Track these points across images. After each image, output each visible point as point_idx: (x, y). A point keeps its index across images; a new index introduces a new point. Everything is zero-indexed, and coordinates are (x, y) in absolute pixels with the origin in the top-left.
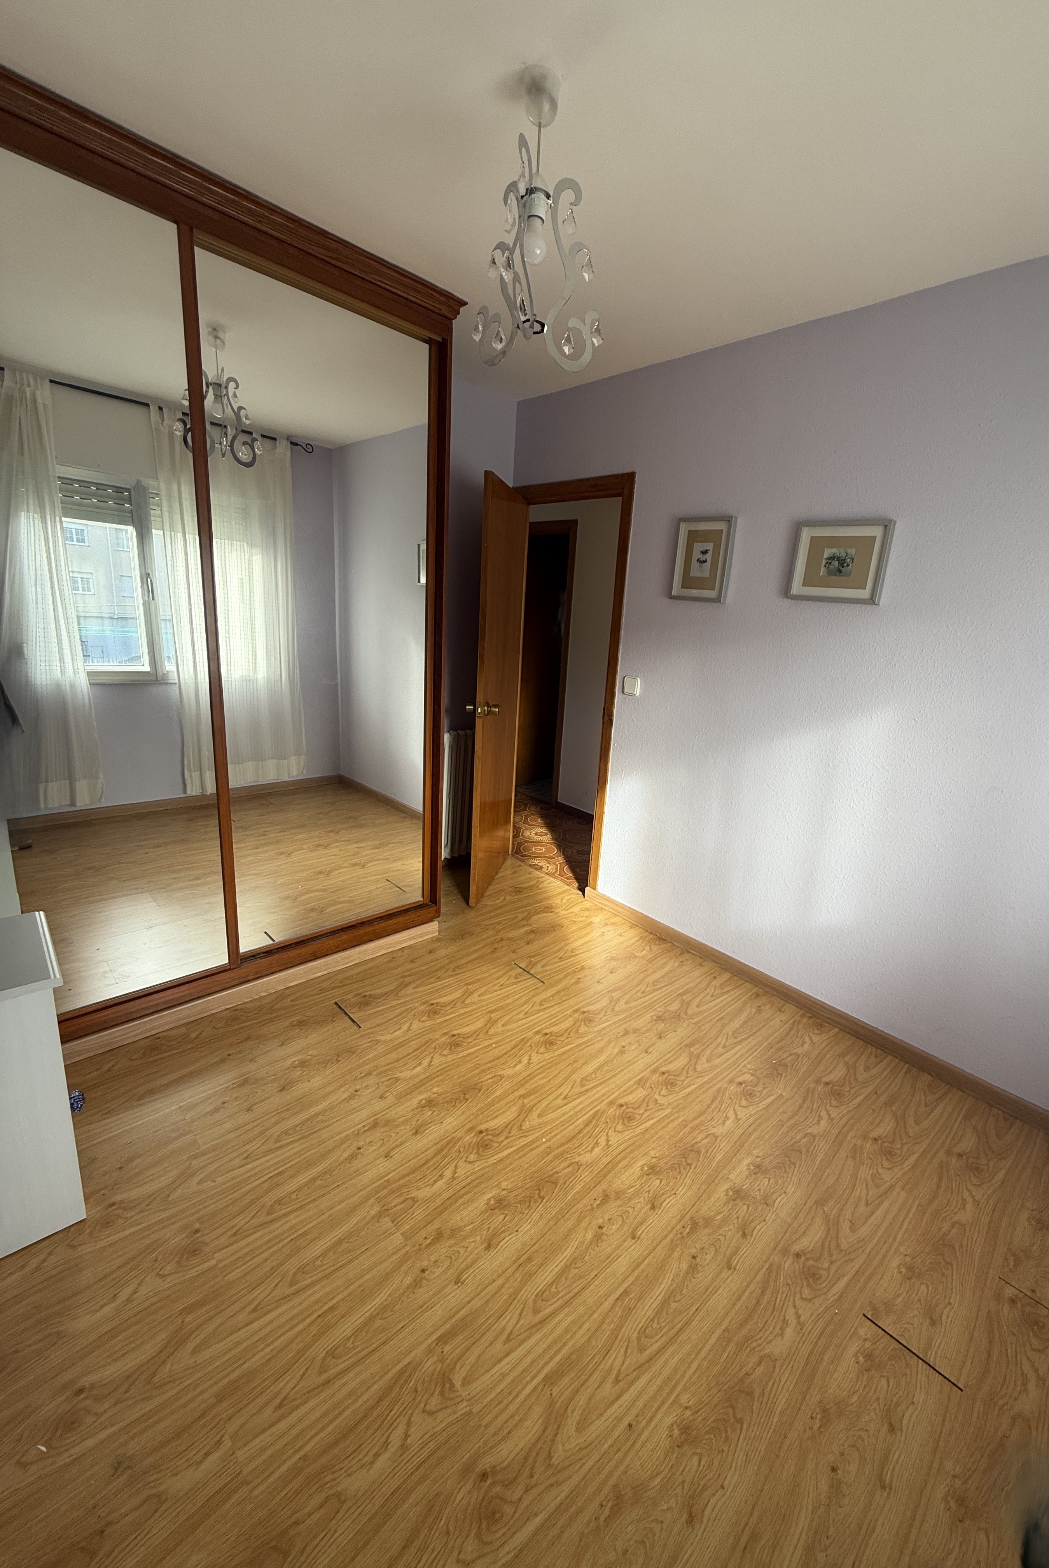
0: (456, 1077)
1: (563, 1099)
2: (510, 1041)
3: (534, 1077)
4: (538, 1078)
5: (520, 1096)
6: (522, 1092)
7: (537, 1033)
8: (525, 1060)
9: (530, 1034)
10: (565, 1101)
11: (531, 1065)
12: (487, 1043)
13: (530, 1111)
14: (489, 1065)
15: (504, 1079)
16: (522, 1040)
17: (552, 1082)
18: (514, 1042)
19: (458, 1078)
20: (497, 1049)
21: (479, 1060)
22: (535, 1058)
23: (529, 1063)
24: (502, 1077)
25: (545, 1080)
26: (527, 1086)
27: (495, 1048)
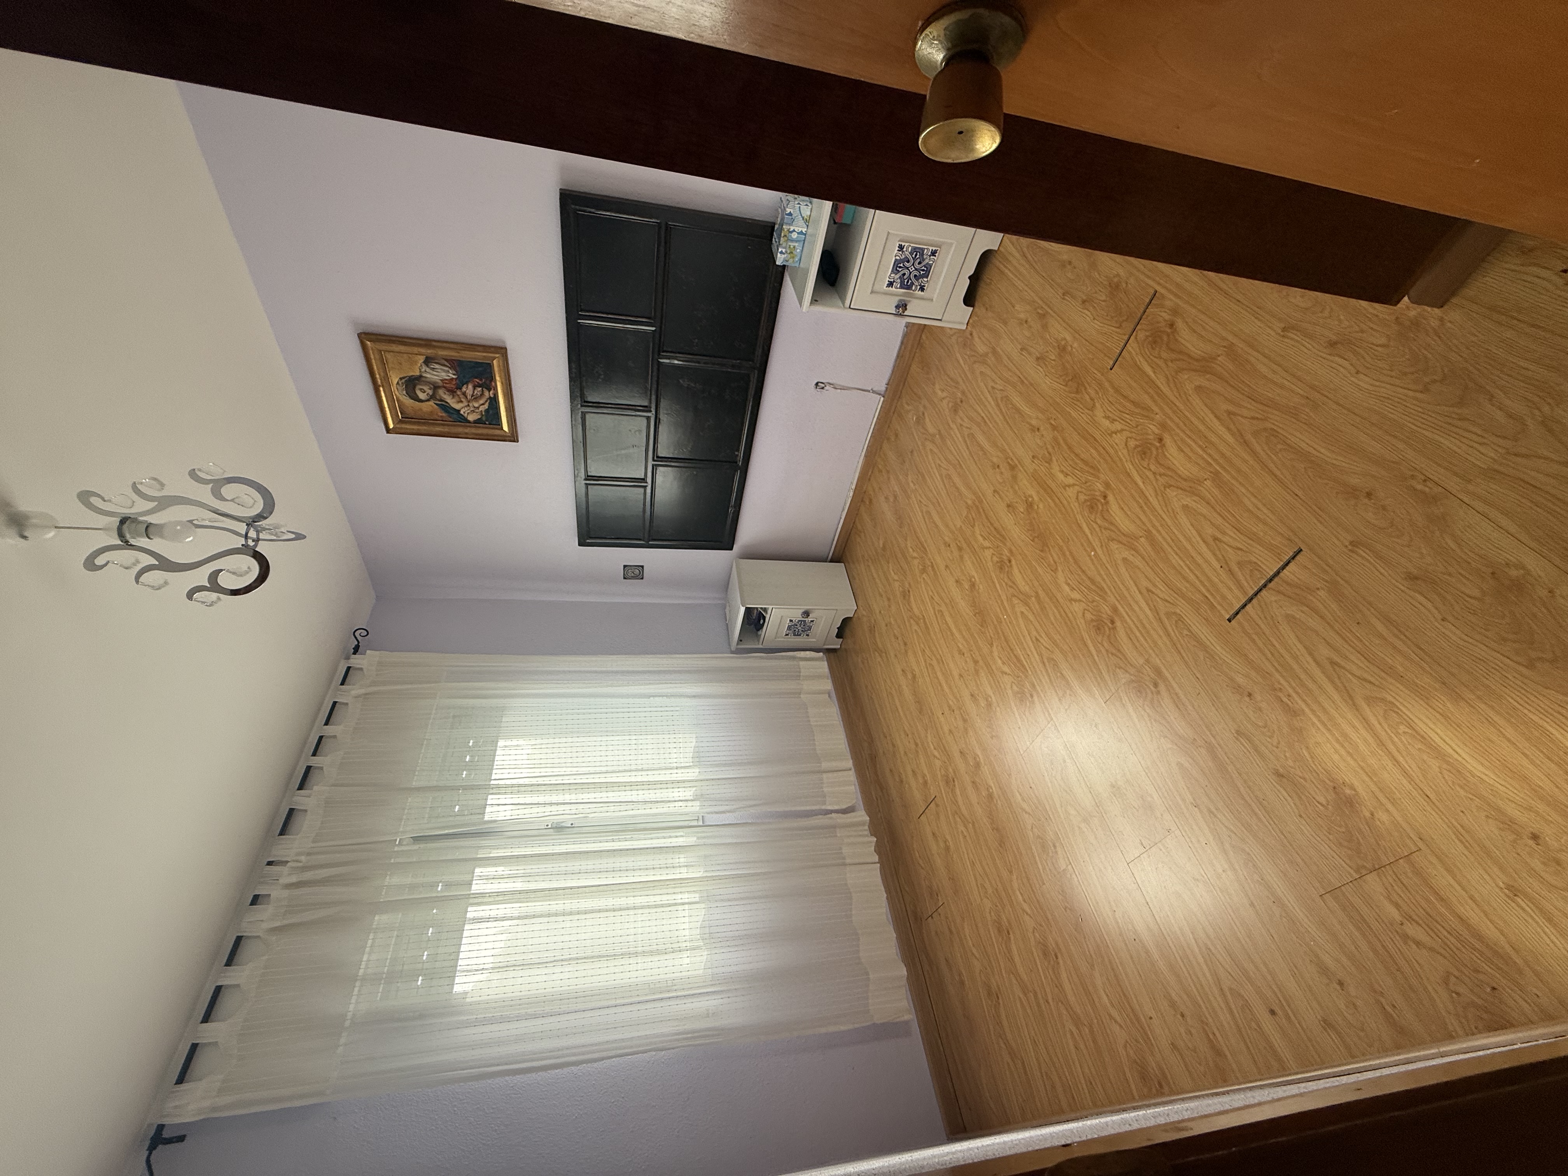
0: (1054, 521)
1: (1036, 637)
2: (1100, 575)
3: (1056, 607)
4: (1055, 611)
5: (1037, 593)
6: (1042, 594)
7: (1115, 610)
8: (1075, 595)
9: (1112, 599)
10: (1034, 639)
11: (1069, 604)
12: (1096, 544)
13: (1025, 604)
14: (1068, 553)
15: (1053, 573)
16: (1102, 589)
17: (1052, 626)
18: (1098, 579)
19: (1053, 523)
20: (1088, 558)
21: (1073, 540)
22: (1077, 608)
23: (1071, 600)
24: (1055, 571)
25: (1052, 618)
26: (1047, 599)
27: (1090, 556)
